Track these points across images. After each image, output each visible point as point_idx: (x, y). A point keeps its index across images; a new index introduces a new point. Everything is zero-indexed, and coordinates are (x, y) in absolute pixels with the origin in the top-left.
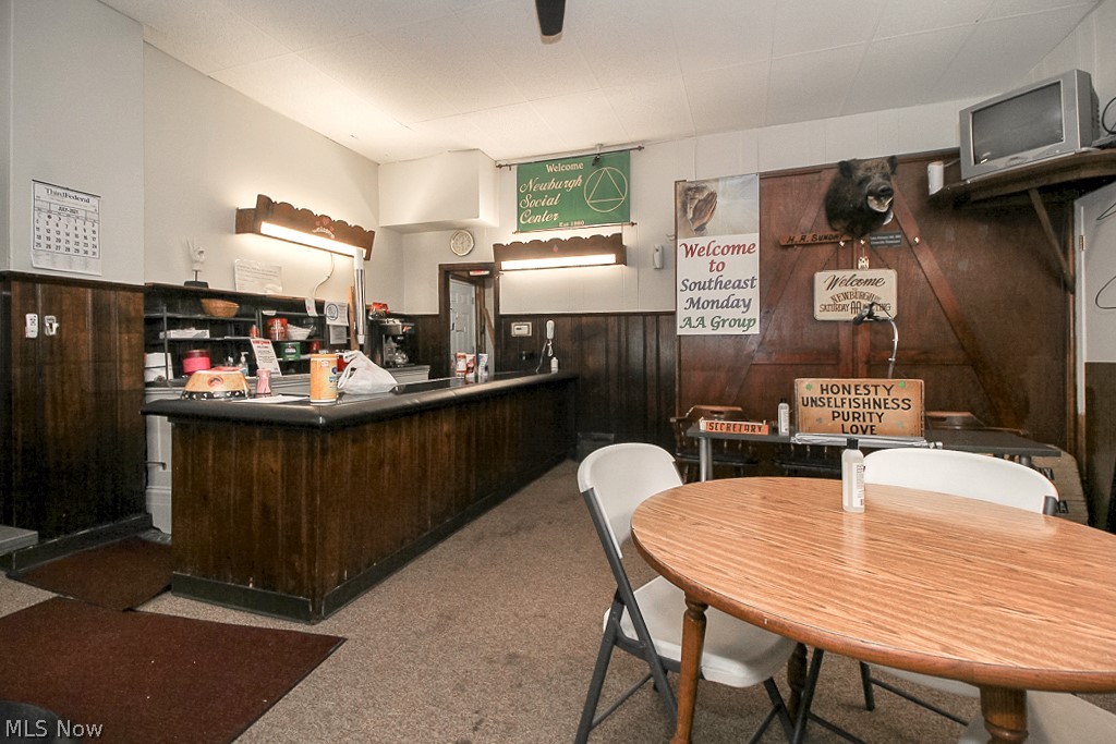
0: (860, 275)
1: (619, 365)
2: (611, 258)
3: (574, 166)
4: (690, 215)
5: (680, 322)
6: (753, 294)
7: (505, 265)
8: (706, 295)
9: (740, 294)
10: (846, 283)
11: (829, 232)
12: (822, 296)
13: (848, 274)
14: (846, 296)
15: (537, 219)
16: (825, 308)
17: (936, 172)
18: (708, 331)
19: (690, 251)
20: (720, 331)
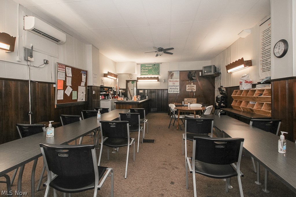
0: (192, 85)
1: (157, 97)
2: (157, 80)
3: (150, 65)
4: (170, 76)
5: (169, 91)
6: (179, 88)
7: (139, 81)
8: (172, 87)
9: (177, 87)
10: (190, 86)
11: (188, 79)
12: (187, 88)
13: (190, 85)
14: (190, 88)
15: (144, 73)
16: (187, 90)
17: (200, 73)
18: (173, 92)
19: (170, 81)
20: (174, 93)
